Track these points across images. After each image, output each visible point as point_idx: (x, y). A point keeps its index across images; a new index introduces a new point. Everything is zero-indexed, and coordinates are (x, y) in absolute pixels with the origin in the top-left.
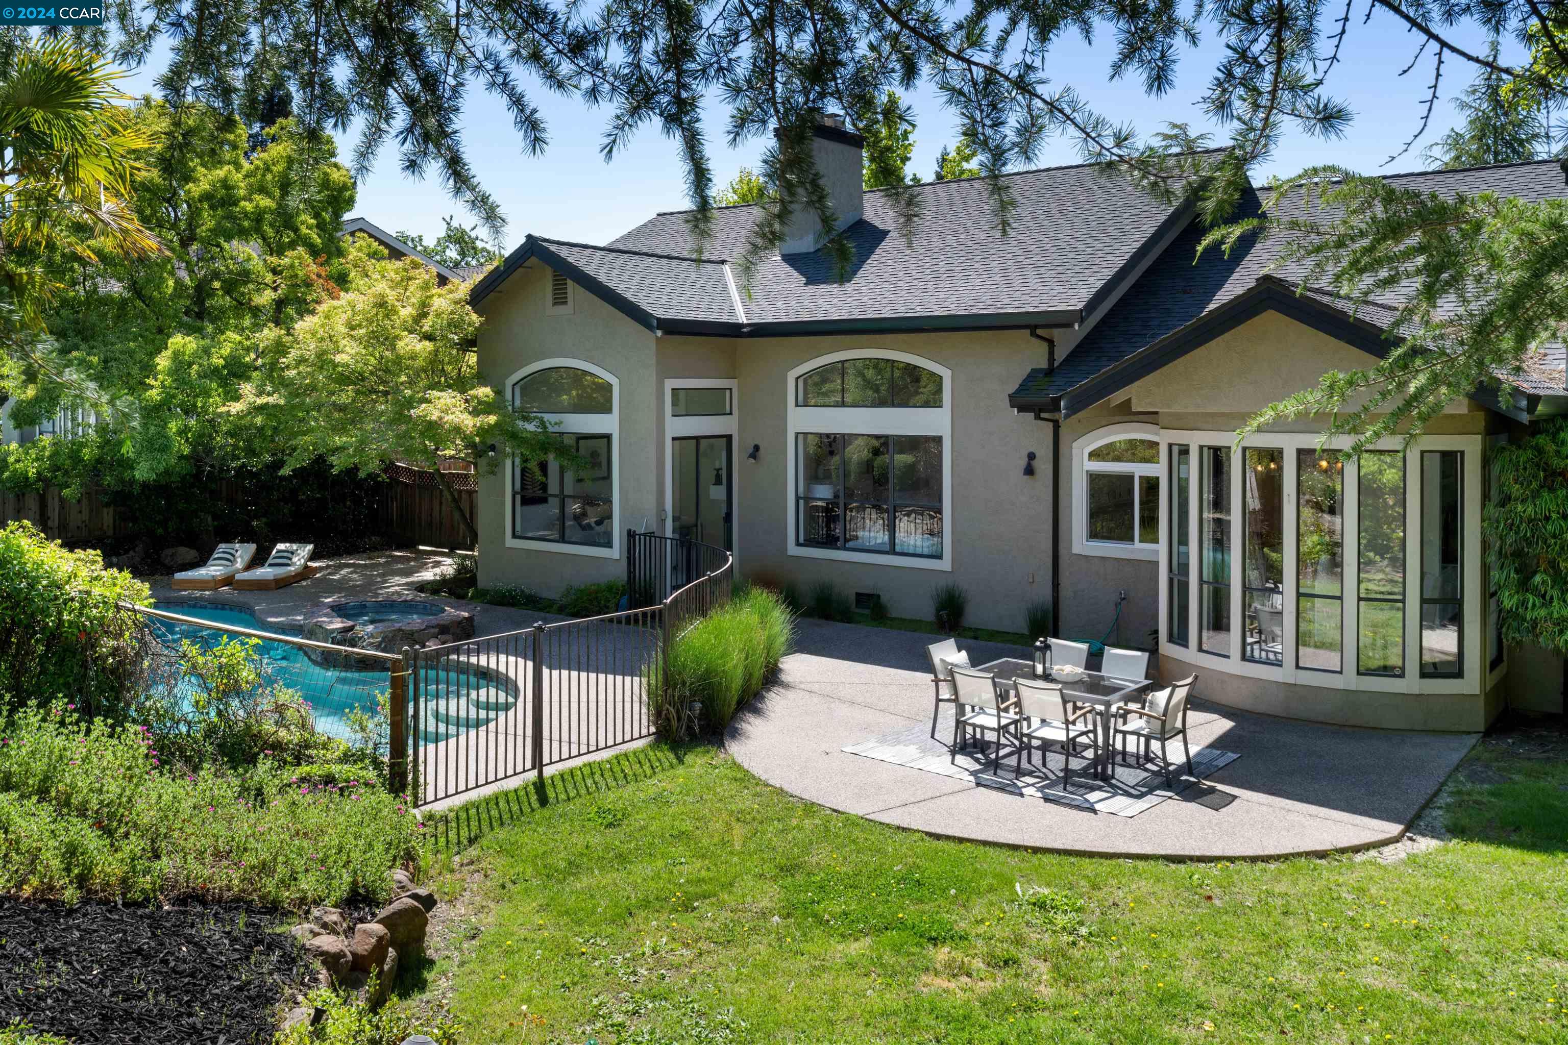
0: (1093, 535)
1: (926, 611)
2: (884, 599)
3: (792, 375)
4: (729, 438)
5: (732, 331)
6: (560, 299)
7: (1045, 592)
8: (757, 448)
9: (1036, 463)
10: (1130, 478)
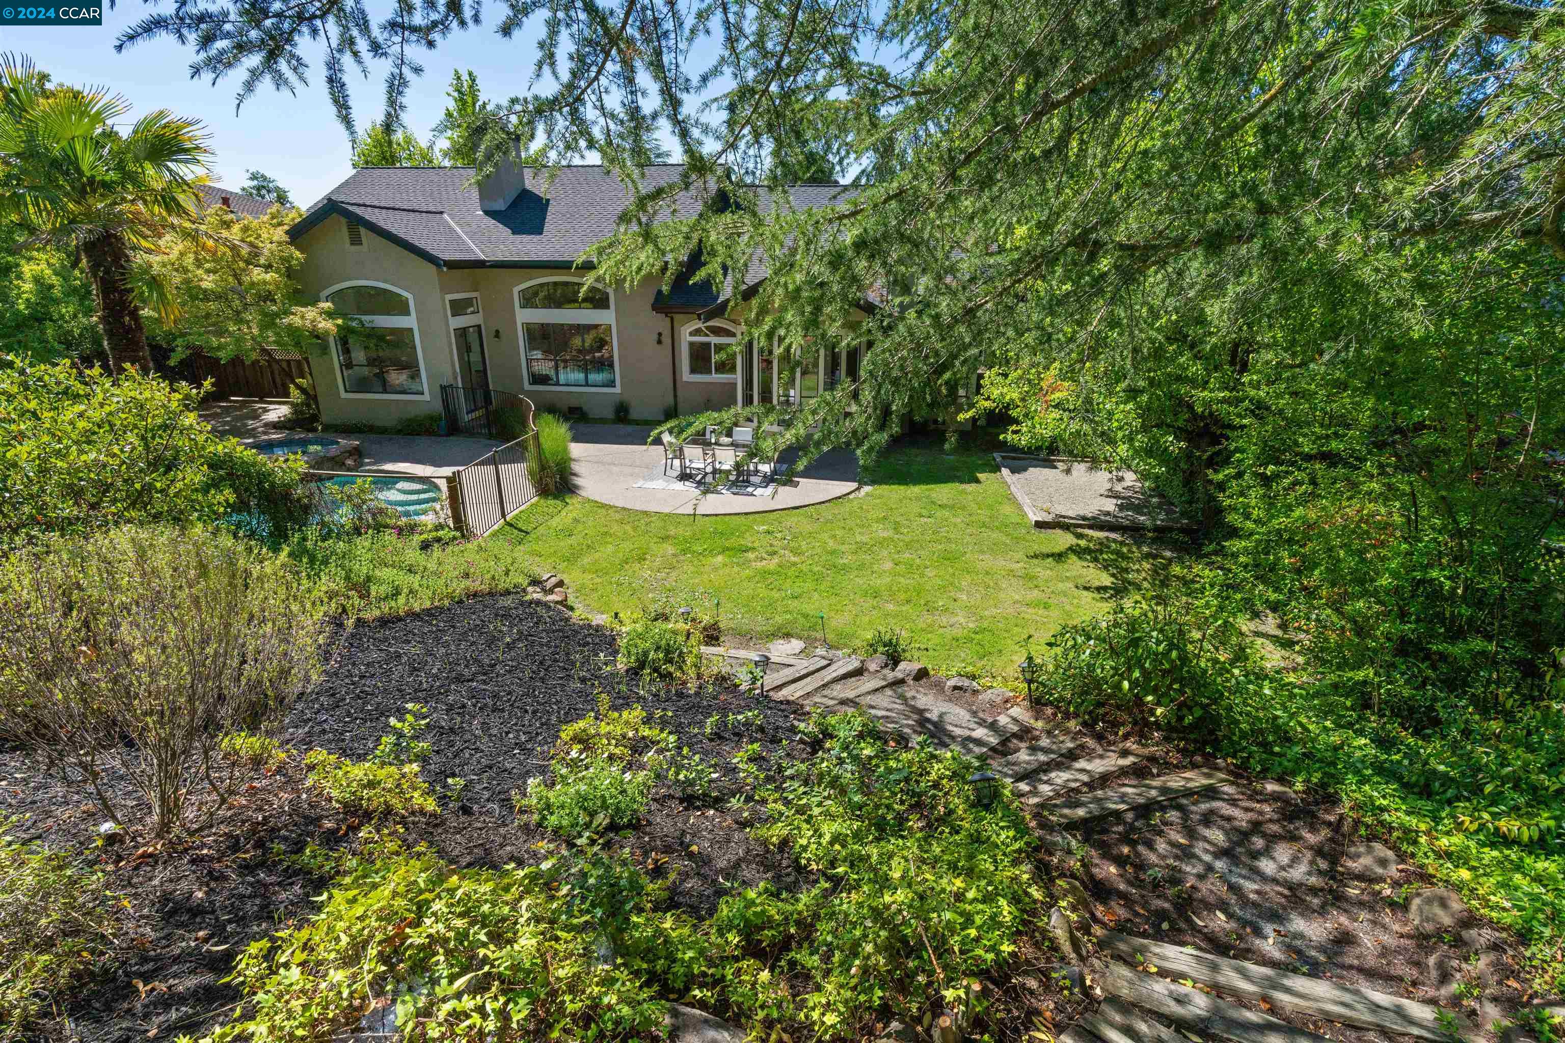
0: (693, 371)
1: (609, 413)
2: (585, 408)
3: (516, 290)
4: (479, 326)
5: (480, 264)
6: (356, 240)
7: (671, 400)
8: (497, 332)
9: (663, 339)
10: (709, 344)
